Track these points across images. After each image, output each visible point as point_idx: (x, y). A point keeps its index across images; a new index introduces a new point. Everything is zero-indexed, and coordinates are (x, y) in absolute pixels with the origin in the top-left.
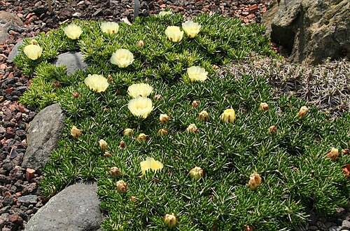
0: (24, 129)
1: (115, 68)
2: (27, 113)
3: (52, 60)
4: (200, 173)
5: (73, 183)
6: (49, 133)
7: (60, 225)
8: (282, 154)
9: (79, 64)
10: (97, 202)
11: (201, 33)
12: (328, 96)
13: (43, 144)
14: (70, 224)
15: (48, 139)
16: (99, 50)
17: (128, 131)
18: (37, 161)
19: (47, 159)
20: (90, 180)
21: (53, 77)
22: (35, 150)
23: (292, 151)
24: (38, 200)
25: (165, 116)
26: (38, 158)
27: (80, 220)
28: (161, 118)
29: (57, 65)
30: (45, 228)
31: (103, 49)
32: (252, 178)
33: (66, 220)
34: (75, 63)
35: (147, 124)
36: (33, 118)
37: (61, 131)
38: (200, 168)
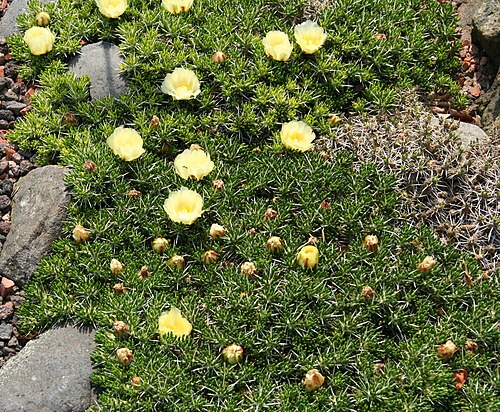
0: (9, 193)
1: (167, 104)
2: (18, 163)
3: (70, 58)
4: (237, 355)
5: (62, 324)
6: (42, 224)
7: (30, 406)
8: (369, 339)
9: (110, 79)
10: (88, 370)
11: (328, 45)
12: (490, 226)
13: (30, 242)
14: (43, 406)
15: (39, 234)
16: (146, 61)
17: (159, 242)
18: (19, 268)
19: (32, 269)
20: (87, 325)
21: (65, 101)
22: (17, 248)
23: (389, 332)
24: (12, 335)
25: (220, 228)
26: (22, 263)
27: (58, 402)
28: (212, 232)
29: (75, 73)
30: (8, 407)
31: (154, 58)
32: (309, 377)
33: (38, 397)
34: (104, 76)
35: (189, 237)
36: (25, 173)
37: (59, 224)
38: (239, 348)
